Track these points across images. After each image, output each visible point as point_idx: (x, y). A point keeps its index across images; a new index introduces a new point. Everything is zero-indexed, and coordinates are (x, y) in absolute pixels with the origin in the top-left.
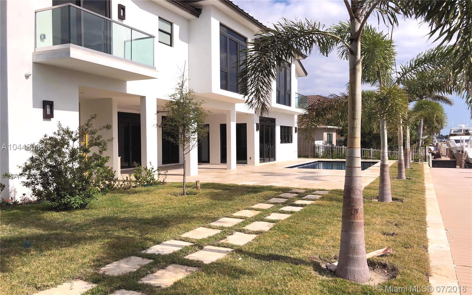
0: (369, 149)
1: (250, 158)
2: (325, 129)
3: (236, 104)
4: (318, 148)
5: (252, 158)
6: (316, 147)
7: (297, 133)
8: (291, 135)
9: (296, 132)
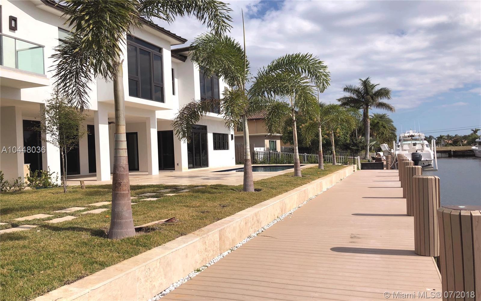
0: (303, 154)
1: (178, 164)
2: (266, 136)
3: (156, 112)
4: (257, 154)
5: (179, 164)
6: (255, 153)
7: (234, 140)
8: (228, 143)
9: (232, 139)
